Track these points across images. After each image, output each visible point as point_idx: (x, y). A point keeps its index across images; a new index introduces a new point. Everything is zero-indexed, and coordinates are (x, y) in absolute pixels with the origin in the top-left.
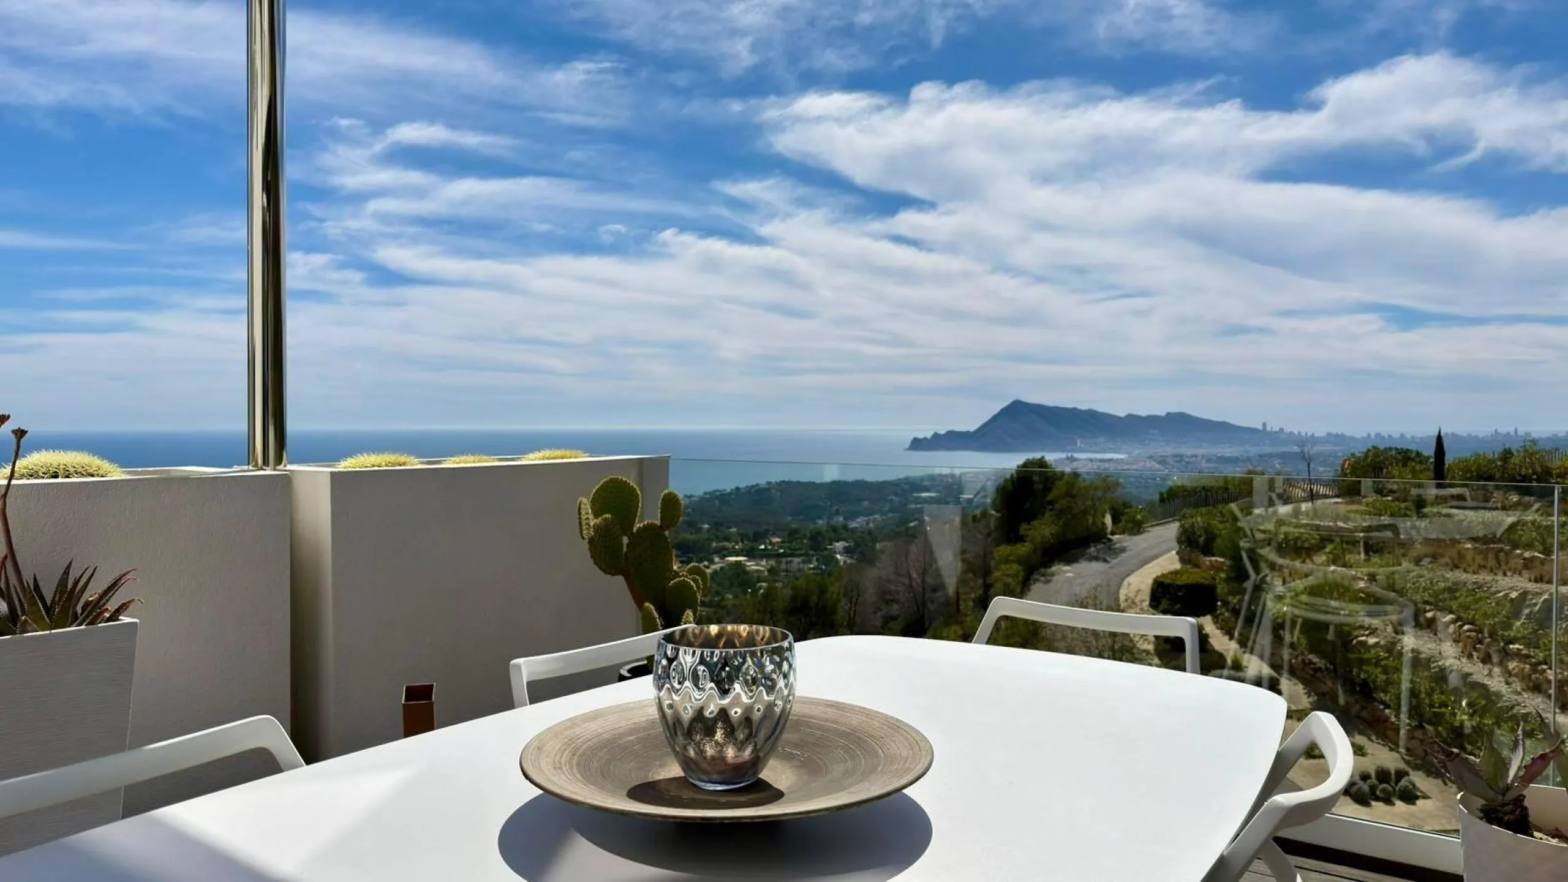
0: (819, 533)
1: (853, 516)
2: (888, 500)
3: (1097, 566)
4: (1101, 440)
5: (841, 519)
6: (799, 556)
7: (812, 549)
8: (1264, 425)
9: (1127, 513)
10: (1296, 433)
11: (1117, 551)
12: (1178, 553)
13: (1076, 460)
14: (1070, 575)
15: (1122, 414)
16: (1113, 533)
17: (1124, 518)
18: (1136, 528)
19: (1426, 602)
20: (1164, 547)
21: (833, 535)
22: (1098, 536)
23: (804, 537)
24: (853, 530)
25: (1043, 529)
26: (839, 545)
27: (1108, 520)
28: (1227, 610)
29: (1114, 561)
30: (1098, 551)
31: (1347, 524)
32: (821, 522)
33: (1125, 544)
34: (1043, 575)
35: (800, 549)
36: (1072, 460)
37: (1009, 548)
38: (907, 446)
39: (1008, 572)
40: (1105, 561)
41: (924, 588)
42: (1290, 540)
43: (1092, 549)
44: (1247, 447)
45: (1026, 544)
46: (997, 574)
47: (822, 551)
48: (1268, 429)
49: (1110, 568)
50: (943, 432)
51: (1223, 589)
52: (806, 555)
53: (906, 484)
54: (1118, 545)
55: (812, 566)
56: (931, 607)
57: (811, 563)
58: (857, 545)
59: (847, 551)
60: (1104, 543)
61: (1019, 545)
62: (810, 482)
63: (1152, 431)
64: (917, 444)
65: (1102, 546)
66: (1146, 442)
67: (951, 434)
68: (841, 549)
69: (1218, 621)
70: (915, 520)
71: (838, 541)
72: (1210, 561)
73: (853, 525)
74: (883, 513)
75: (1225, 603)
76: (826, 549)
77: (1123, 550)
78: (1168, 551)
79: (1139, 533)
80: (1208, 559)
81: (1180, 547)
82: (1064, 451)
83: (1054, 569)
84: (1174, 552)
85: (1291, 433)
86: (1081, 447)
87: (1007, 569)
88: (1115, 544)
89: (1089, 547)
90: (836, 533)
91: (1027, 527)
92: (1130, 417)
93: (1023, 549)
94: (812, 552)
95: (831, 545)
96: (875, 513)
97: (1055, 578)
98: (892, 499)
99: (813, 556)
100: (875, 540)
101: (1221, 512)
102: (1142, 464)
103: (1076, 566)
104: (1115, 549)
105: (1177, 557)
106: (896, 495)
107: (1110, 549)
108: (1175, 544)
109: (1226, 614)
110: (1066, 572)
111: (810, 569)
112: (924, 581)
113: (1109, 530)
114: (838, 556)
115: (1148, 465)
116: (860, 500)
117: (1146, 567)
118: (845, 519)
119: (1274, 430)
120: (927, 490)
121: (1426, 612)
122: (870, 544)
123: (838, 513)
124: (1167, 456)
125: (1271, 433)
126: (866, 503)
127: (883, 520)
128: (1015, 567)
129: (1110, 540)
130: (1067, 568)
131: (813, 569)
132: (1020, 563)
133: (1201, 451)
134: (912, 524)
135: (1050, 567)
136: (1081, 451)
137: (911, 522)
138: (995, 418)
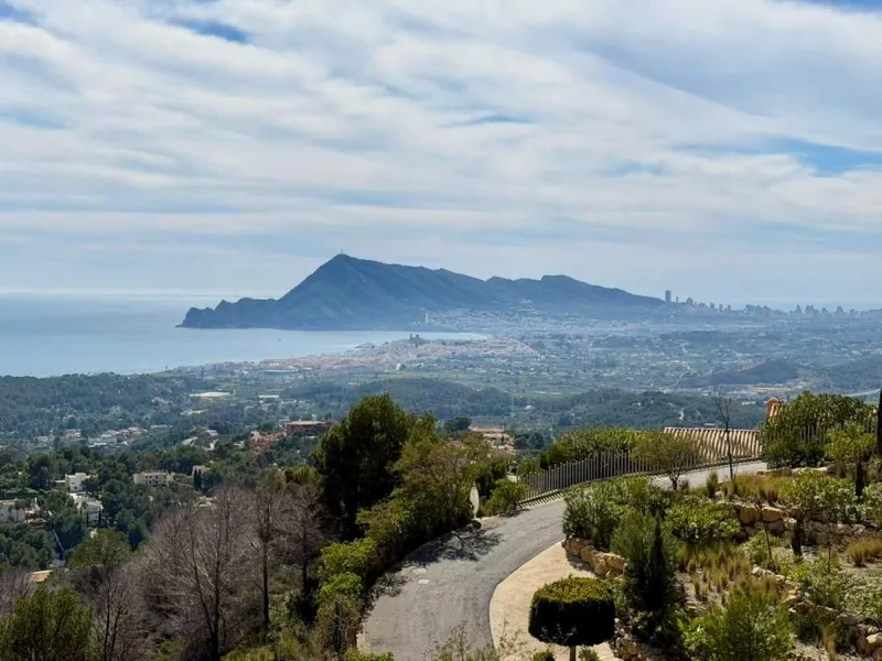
0: (44, 462)
1: (96, 429)
2: (152, 404)
3: (460, 565)
4: (458, 313)
5: (78, 434)
6: (11, 497)
7: (32, 486)
8: (668, 294)
9: (499, 486)
10: (708, 305)
11: (488, 542)
12: (564, 545)
13: (422, 342)
14: (426, 582)
15: (485, 278)
16: (480, 515)
17: (494, 492)
18: (511, 505)
19: (868, 621)
20: (548, 536)
21: (65, 463)
22: (463, 520)
23: (20, 465)
24: (97, 454)
25: (388, 516)
26: (76, 479)
27: (474, 496)
28: (627, 630)
29: (484, 558)
30: (462, 542)
31: (773, 506)
32: (44, 439)
33: (498, 531)
34: (390, 583)
35: (13, 486)
36: (418, 342)
37: (343, 547)
38: (181, 322)
39: (343, 586)
40: (473, 558)
41: (217, 592)
42: (705, 530)
43: (455, 540)
44: (646, 324)
45: (366, 540)
46: (326, 588)
47: (48, 488)
48: (673, 299)
49: (478, 569)
50: (234, 300)
51: (622, 601)
52: (21, 495)
53: (181, 378)
54: (488, 533)
55: (32, 512)
56: (227, 614)
57: (29, 507)
58: (104, 478)
59: (88, 487)
60: (470, 530)
61: (356, 542)
62: (27, 378)
63: (524, 302)
64: (197, 319)
65: (468, 534)
66: (517, 317)
67: (245, 303)
68: (78, 484)
69: (615, 645)
70: (194, 434)
71: (73, 473)
72: (606, 558)
73: (95, 442)
74: (143, 425)
75: (625, 622)
76: (55, 485)
77: (495, 540)
78: (552, 542)
79: (514, 513)
80: (602, 555)
81: (568, 537)
82: (407, 329)
83: (404, 572)
84: (560, 544)
85: (702, 305)
86: (429, 324)
87: (341, 581)
88: (484, 531)
89: (450, 537)
90: (72, 459)
91: (367, 512)
92: (496, 280)
93: (361, 549)
94: (31, 491)
95: (63, 478)
96: (130, 424)
97: (405, 588)
98: (157, 403)
99: (33, 495)
100: (131, 469)
101: (619, 488)
102: (510, 348)
103: (433, 566)
104: (485, 538)
105: (563, 551)
106: (164, 394)
107: (478, 539)
108: (560, 531)
109: (626, 637)
110: (419, 577)
111: (28, 517)
112: (217, 581)
113: (475, 511)
114: (74, 496)
115: (519, 349)
116: (106, 404)
117: (524, 566)
118: (84, 434)
119: (680, 301)
120: (211, 387)
121: (867, 634)
122: (124, 475)
123: (72, 424)
124: (543, 337)
125: (676, 305)
126: (116, 410)
127: (144, 434)
128: (354, 577)
129: (478, 525)
130: (422, 570)
131: (34, 516)
132: (357, 570)
133: (588, 330)
134: (186, 442)
135: (400, 570)
136: (430, 329)
137: (187, 438)
138: (311, 279)
